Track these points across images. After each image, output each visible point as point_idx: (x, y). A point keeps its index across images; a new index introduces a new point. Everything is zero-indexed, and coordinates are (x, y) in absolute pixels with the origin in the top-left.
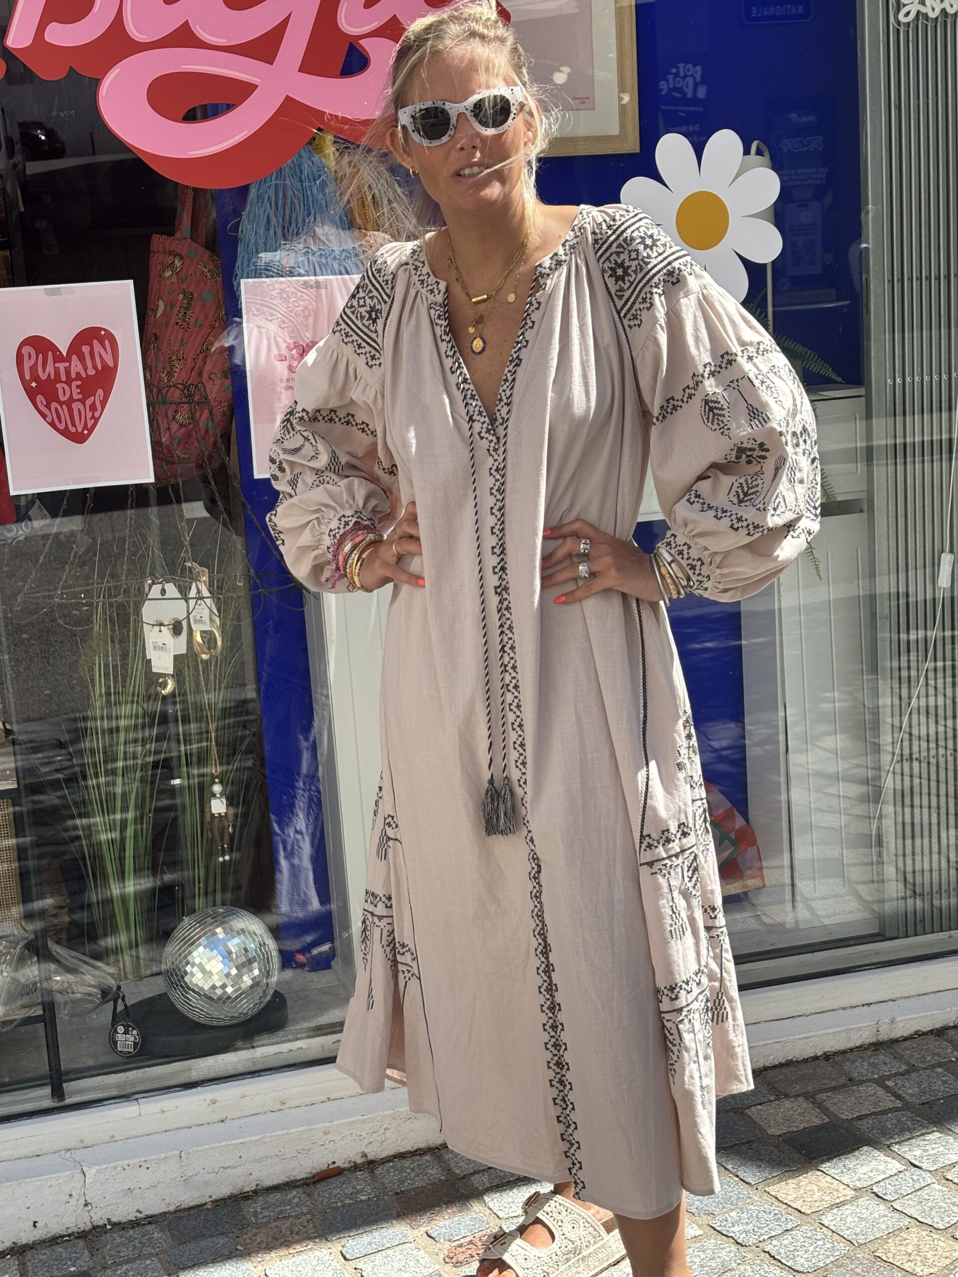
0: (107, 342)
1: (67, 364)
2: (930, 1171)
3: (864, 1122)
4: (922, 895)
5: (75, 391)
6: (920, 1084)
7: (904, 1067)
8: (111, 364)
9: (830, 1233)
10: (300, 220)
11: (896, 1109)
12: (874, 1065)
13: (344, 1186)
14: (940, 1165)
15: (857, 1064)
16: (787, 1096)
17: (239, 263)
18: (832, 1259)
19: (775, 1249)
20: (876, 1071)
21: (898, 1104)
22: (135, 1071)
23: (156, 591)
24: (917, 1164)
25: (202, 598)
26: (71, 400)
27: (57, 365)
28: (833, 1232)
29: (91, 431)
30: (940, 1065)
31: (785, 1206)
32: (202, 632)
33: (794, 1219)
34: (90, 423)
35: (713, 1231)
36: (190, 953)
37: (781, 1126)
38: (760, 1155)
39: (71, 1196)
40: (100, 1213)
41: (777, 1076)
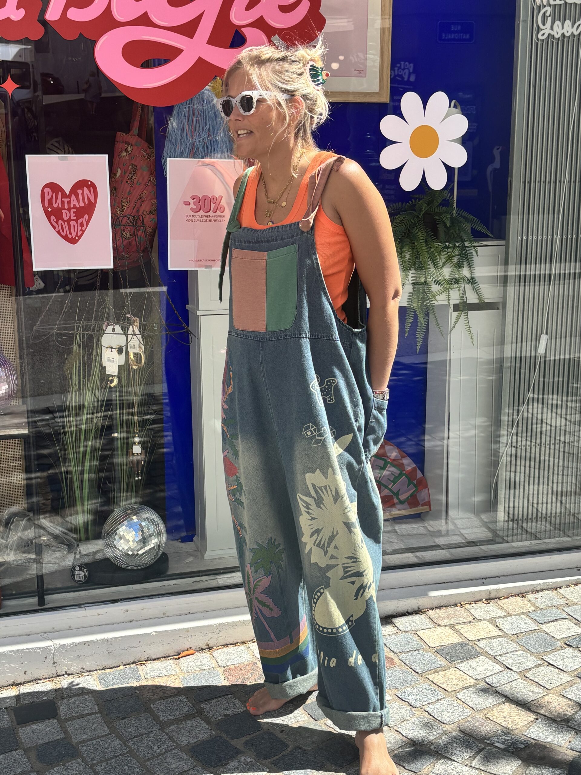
0: (91, 188)
1: (69, 199)
2: (517, 672)
3: (481, 642)
4: (517, 520)
5: (73, 215)
6: (512, 623)
7: (504, 614)
8: (93, 201)
9: (462, 703)
10: (201, 128)
11: (499, 636)
12: (488, 612)
13: (196, 661)
14: (523, 669)
15: (478, 610)
16: (439, 625)
17: (165, 150)
18: (462, 717)
19: (431, 710)
20: (488, 614)
21: (500, 633)
22: (84, 592)
23: (109, 329)
24: (510, 667)
25: (135, 335)
26: (70, 220)
27: (63, 199)
28: (463, 702)
29: (80, 238)
30: (523, 613)
31: (437, 687)
32: (134, 353)
33: (442, 694)
34: (80, 233)
35: (397, 698)
36: (118, 529)
37: (436, 643)
38: (424, 657)
39: (46, 658)
40: (62, 668)
41: (434, 615)
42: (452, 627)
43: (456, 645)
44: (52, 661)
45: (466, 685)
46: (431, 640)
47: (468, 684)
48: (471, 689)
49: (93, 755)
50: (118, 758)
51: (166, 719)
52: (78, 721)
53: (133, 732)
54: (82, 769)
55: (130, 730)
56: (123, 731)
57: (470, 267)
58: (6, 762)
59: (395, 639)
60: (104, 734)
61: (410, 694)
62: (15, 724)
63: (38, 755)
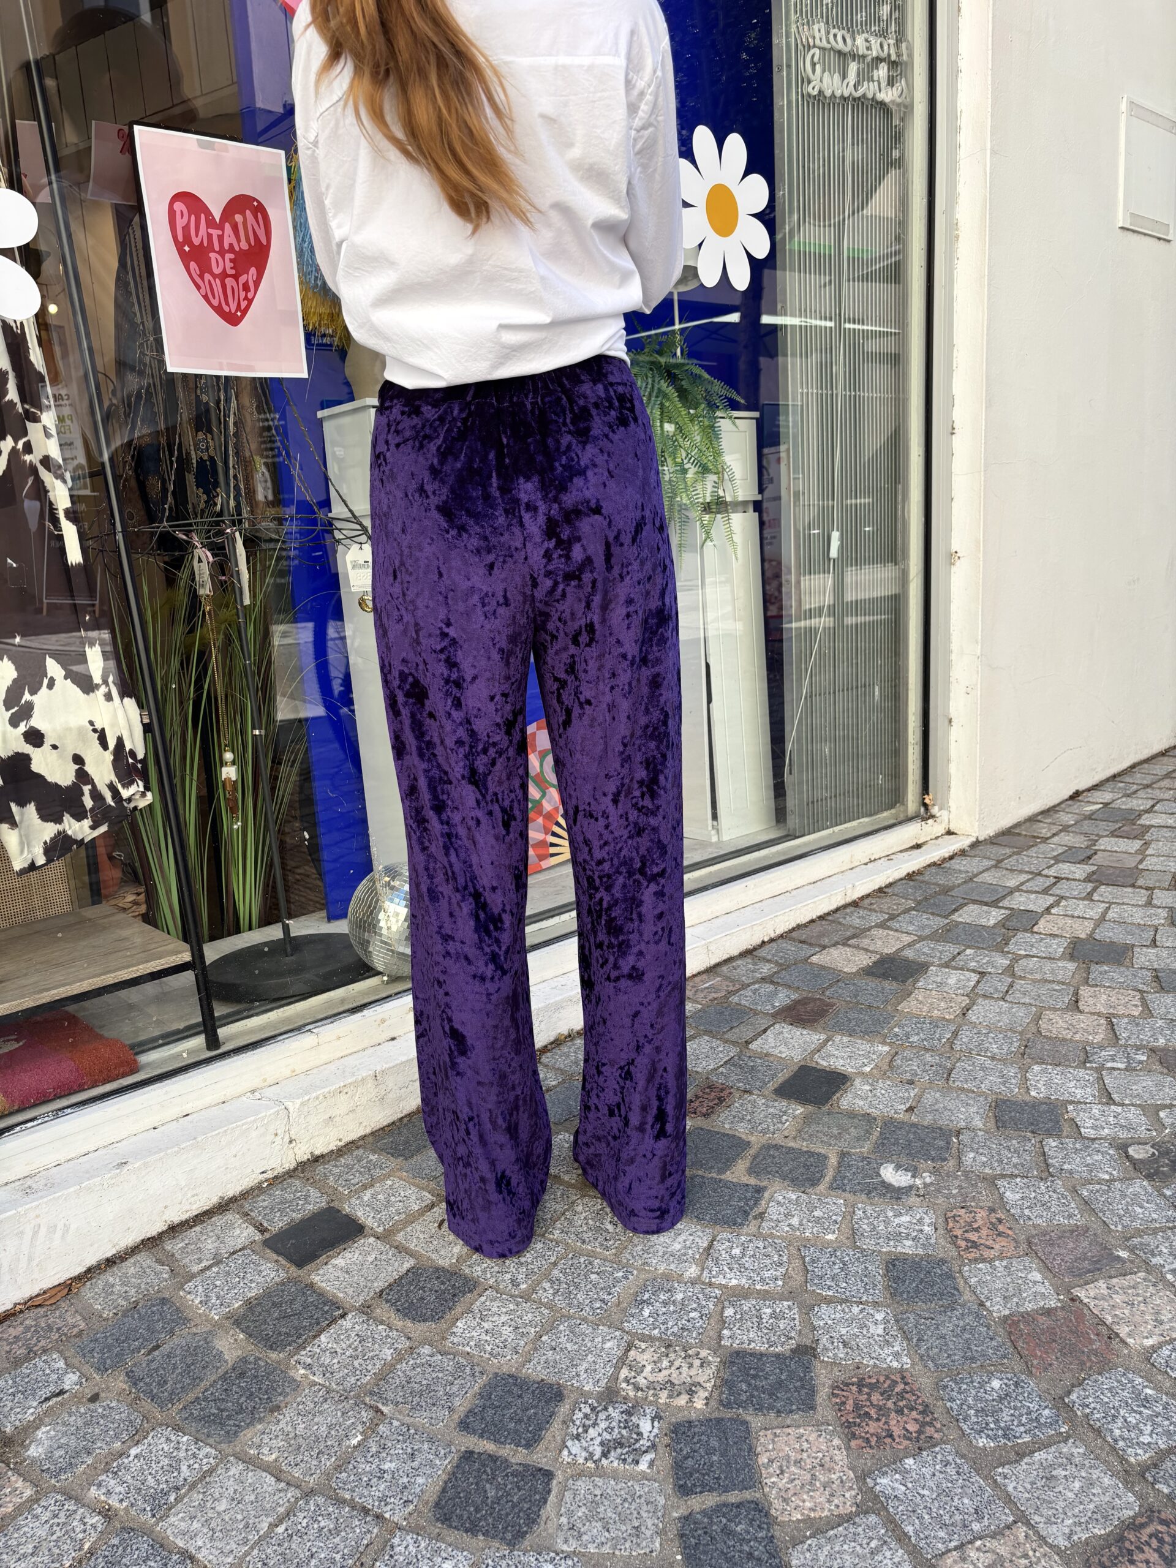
0: (259, 215)
1: (220, 232)
3: (904, 953)
5: (229, 264)
7: (886, 916)
8: (264, 240)
11: (917, 941)
12: (864, 917)
15: (849, 919)
16: (826, 947)
20: (868, 920)
21: (914, 937)
26: (224, 274)
27: (210, 230)
30: (909, 910)
34: (244, 304)
37: (849, 966)
38: (860, 987)
39: (276, 1135)
40: (304, 1149)
41: (803, 935)
42: (844, 945)
44: (287, 1139)
45: (963, 1005)
46: (839, 964)
47: (964, 1003)
48: (975, 1007)
52: (416, 1227)
58: (344, 1346)
59: (789, 975)
61: (908, 1036)
62: (293, 1269)
63: (398, 1310)
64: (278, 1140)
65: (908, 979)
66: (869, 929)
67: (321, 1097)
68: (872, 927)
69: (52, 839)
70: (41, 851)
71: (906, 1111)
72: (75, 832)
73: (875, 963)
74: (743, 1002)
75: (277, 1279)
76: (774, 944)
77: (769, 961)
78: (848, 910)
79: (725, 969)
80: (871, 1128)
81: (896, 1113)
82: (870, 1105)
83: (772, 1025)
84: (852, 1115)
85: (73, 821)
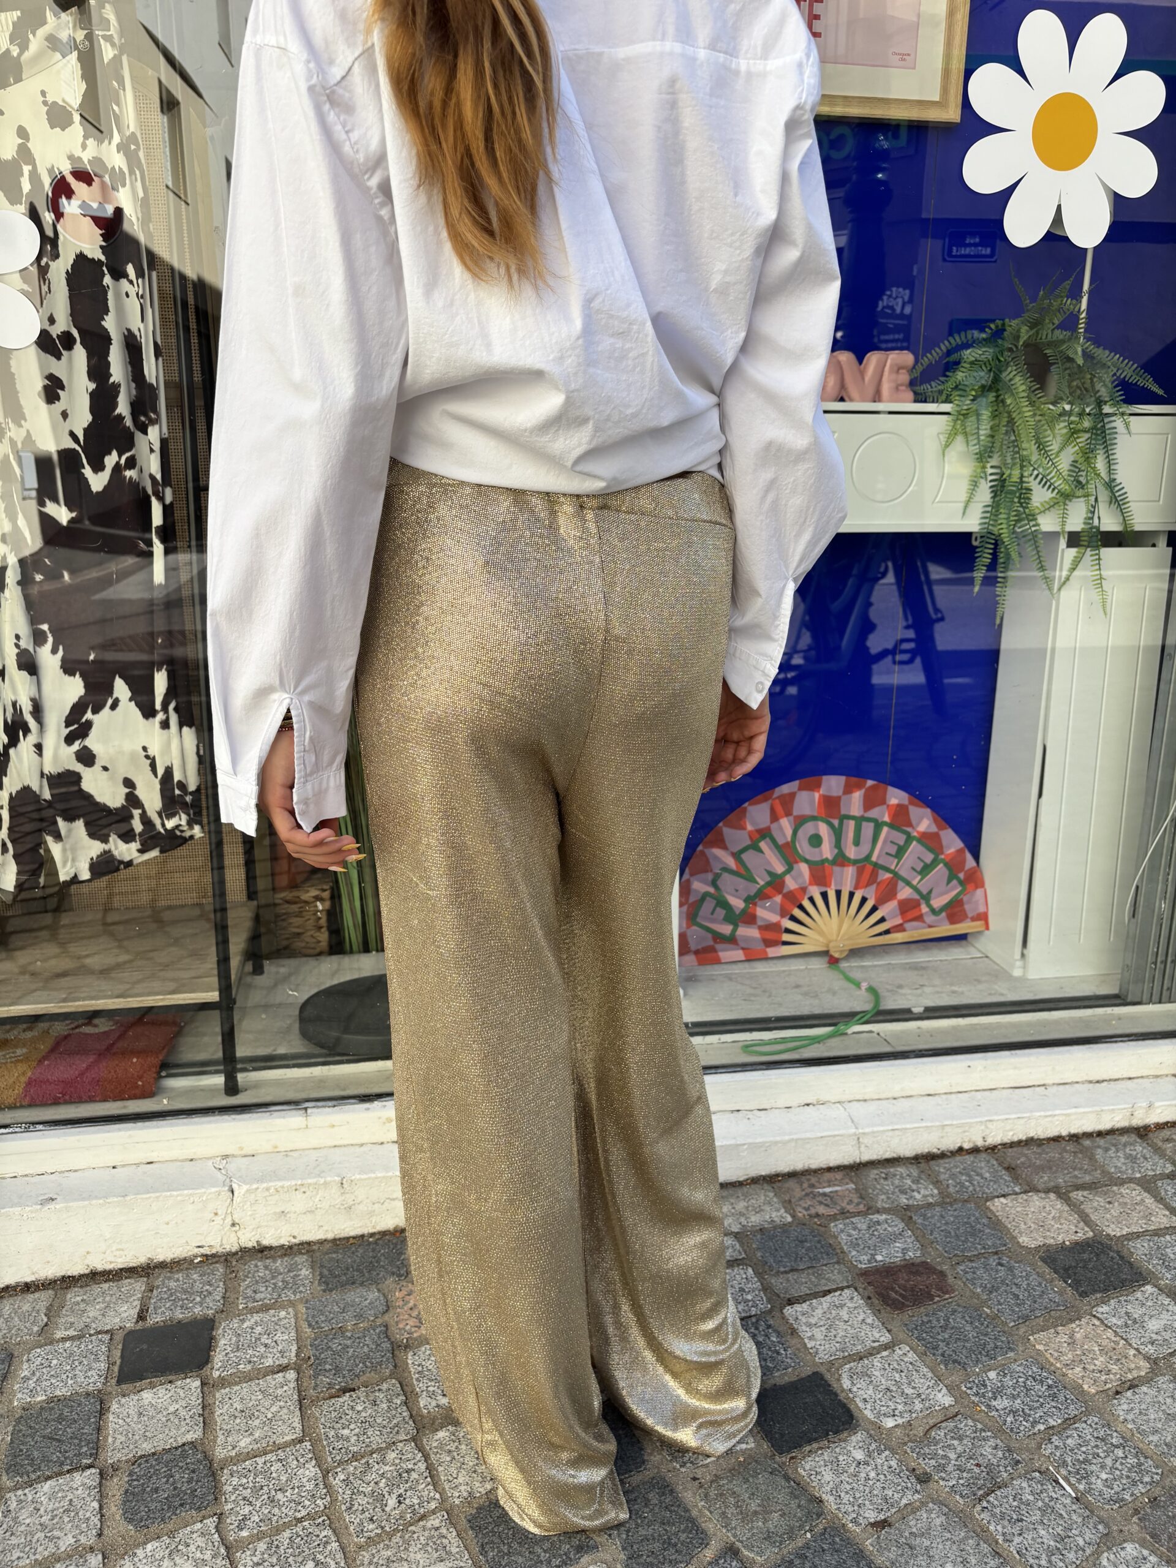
3: (1138, 1244)
7: (1170, 1167)
11: (1174, 1230)
12: (1132, 1159)
15: (1111, 1153)
16: (1035, 1190)
18: (1141, 1488)
20: (1136, 1167)
21: (1175, 1221)
37: (1035, 1235)
38: (1014, 1276)
39: (216, 1214)
40: (248, 1235)
41: (1019, 1158)
42: (1063, 1195)
43: (1079, 1247)
44: (229, 1221)
45: (1130, 1376)
46: (1023, 1226)
47: (1135, 1374)
48: (1144, 1389)
49: (247, 1510)
50: (299, 1529)
51: (434, 1403)
52: (244, 1389)
53: (353, 1439)
54: (208, 1556)
55: (346, 1432)
56: (332, 1433)
57: (1108, 457)
58: (50, 1507)
59: (942, 1216)
60: (288, 1438)
61: (997, 1393)
62: (114, 1381)
63: (127, 1491)
64: (218, 1220)
65: (1095, 1291)
66: (1121, 1182)
67: (272, 1190)
68: (1131, 1180)
69: (98, 857)
70: (87, 866)
71: (873, 1525)
72: (121, 854)
73: (1076, 1244)
74: (843, 1236)
75: (91, 1388)
76: (969, 1159)
77: (937, 1183)
78: (1124, 1139)
79: (874, 1173)
80: (801, 1527)
81: (854, 1521)
82: (835, 1491)
83: (842, 1289)
84: (799, 1489)
85: (120, 843)
